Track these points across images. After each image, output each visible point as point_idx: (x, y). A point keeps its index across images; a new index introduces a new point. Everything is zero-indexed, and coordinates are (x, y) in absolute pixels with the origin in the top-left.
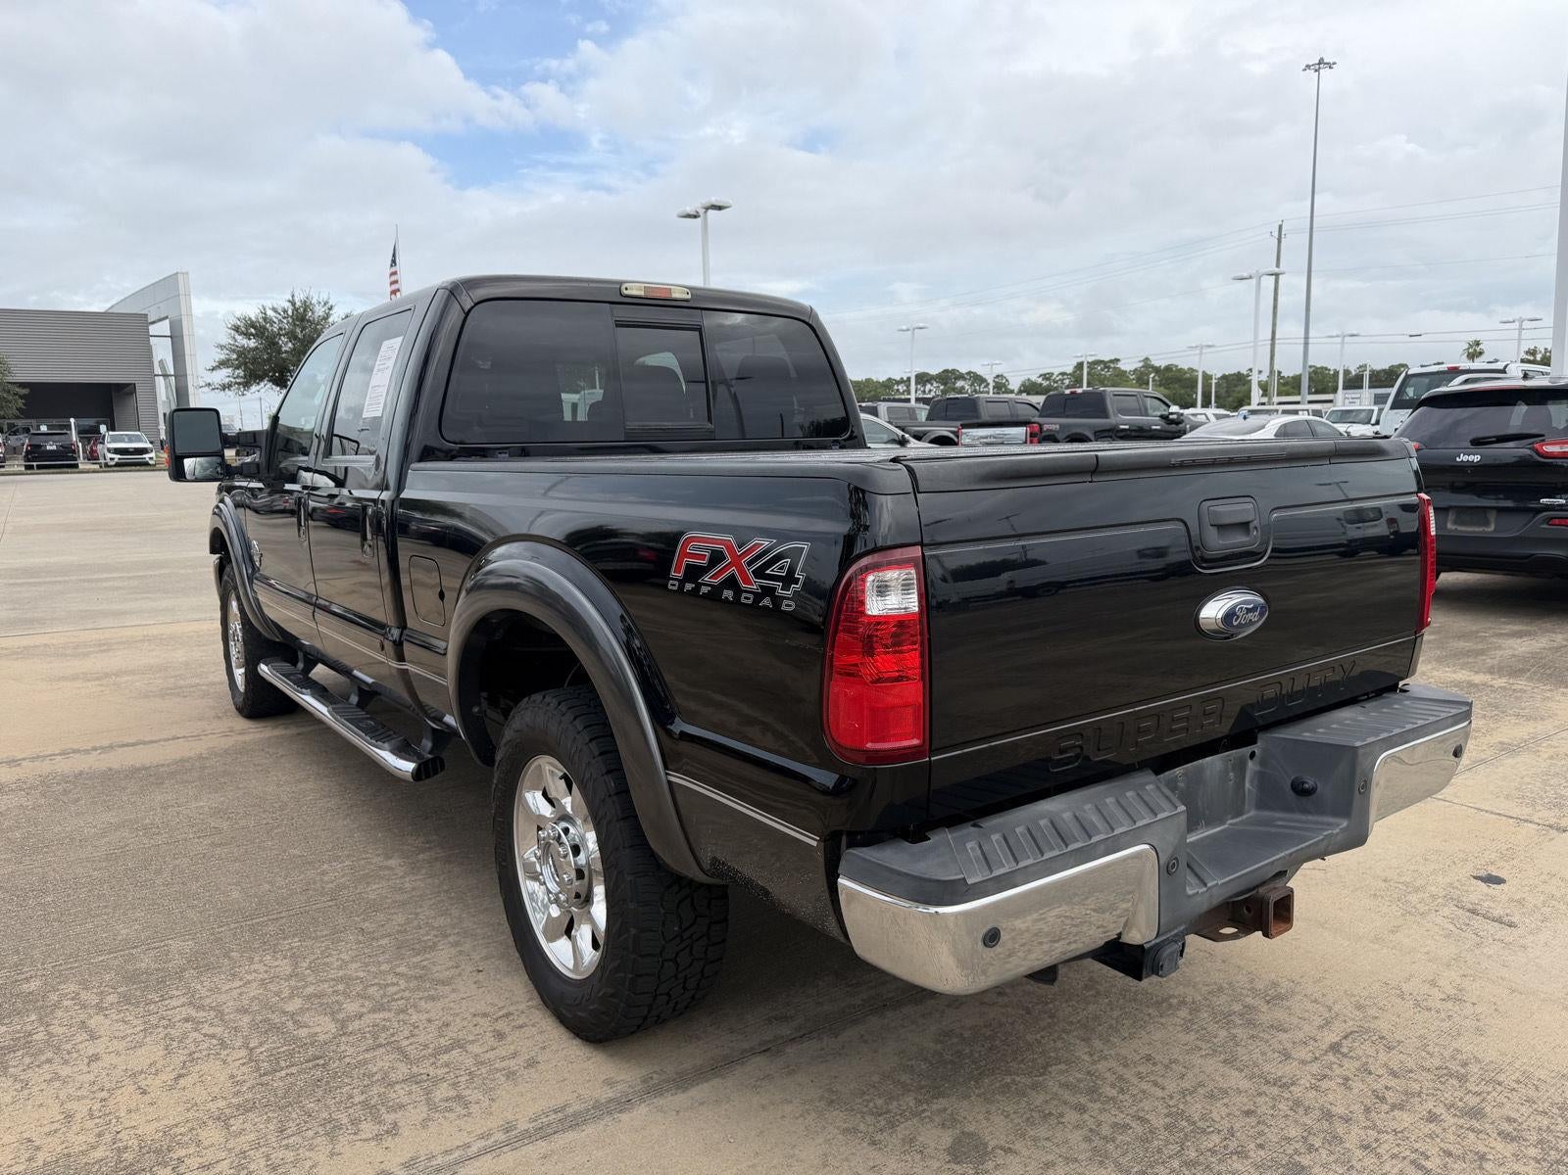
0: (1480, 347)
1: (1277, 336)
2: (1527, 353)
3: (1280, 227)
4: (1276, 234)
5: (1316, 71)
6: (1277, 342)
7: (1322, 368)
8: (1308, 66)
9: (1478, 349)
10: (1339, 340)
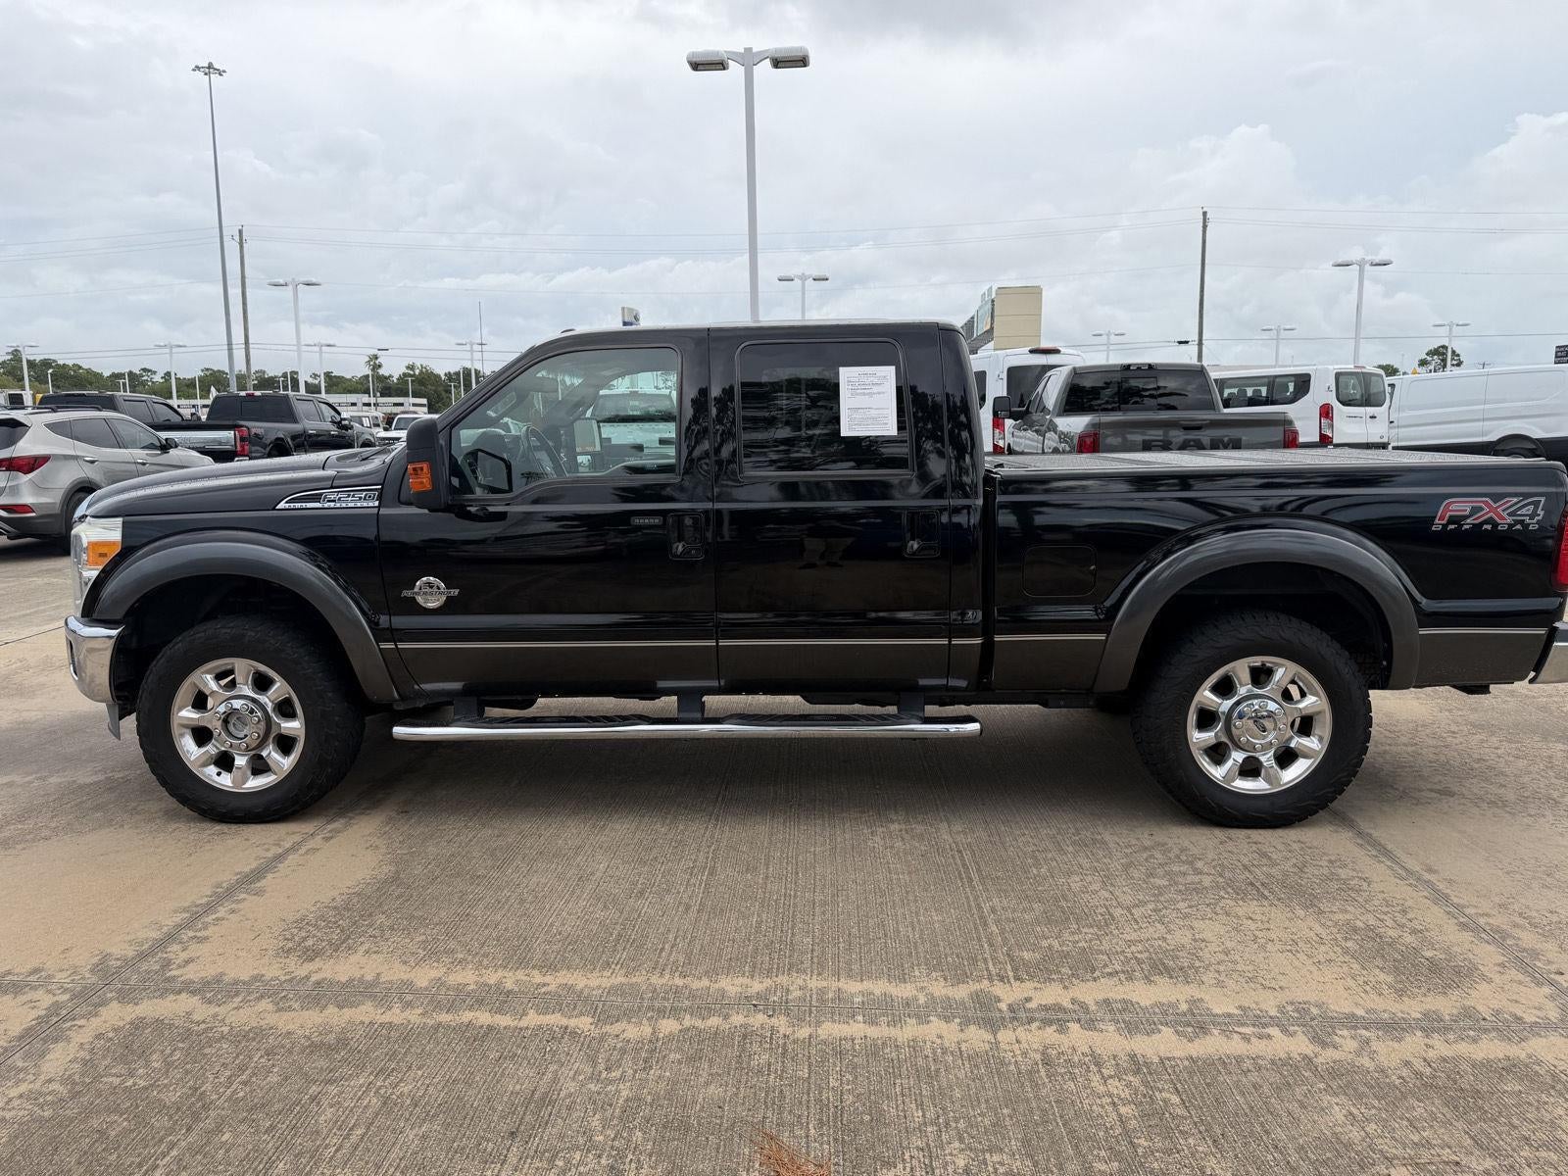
0: (379, 360)
1: (250, 341)
2: (408, 368)
3: (240, 232)
4: (237, 238)
5: (206, 74)
6: (251, 346)
7: (219, 371)
8: (198, 68)
9: (377, 362)
10: (317, 349)
